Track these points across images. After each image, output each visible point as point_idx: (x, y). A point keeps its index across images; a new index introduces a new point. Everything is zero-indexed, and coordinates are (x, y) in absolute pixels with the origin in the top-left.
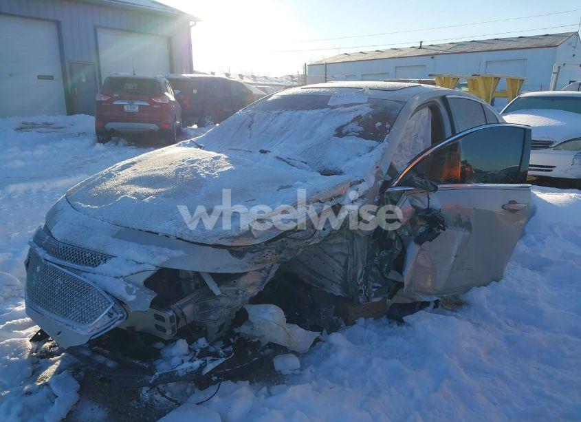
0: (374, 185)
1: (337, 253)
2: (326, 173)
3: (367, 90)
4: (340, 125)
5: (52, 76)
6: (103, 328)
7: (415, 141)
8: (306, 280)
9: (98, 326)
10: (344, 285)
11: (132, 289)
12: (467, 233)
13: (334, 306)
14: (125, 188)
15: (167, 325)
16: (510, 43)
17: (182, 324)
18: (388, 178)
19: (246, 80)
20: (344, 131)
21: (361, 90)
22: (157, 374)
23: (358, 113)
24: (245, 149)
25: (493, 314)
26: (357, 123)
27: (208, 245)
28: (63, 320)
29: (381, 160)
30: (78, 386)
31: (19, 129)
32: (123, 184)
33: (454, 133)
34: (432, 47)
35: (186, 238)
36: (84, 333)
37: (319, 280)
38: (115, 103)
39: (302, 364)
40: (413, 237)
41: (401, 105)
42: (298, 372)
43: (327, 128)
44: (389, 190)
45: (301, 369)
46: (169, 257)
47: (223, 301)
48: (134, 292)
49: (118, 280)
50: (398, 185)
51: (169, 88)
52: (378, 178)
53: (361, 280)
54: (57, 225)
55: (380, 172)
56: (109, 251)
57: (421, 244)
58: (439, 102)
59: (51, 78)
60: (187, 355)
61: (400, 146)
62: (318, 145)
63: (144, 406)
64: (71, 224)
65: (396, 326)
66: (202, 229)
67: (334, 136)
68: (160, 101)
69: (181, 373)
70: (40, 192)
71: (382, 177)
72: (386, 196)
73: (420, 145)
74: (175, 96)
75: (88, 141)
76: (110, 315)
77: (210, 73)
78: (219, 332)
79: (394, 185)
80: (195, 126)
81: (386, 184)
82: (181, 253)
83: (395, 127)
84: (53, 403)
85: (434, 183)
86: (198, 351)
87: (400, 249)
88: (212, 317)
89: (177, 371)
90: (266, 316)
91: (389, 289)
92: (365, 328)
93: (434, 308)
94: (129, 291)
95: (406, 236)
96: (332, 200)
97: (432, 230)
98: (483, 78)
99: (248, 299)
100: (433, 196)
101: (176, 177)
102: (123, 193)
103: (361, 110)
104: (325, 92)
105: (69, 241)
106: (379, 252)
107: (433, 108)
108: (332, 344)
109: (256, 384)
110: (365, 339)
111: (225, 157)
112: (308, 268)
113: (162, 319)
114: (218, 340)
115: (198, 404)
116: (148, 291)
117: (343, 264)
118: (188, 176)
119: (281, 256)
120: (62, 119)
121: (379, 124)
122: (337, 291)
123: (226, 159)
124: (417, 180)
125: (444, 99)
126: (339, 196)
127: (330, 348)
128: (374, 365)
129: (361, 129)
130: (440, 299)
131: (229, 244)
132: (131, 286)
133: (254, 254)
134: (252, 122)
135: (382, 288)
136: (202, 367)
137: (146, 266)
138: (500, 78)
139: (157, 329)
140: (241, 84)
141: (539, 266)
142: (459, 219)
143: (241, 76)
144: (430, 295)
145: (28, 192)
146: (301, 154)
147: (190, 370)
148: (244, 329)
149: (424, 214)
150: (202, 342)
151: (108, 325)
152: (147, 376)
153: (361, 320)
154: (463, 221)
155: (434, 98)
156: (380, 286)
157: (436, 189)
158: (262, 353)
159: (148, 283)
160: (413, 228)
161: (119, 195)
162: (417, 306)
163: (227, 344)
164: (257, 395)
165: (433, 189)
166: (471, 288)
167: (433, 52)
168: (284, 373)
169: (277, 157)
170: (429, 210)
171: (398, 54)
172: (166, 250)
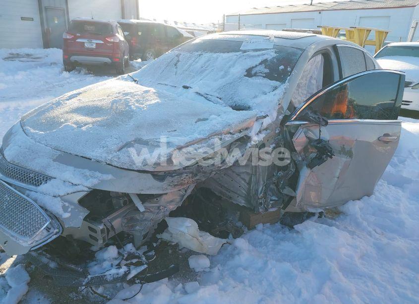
0: (276, 120)
1: (243, 173)
2: (237, 108)
3: (273, 38)
4: (250, 67)
5: (32, 18)
6: (41, 241)
7: (310, 81)
8: (217, 193)
9: (36, 239)
10: (248, 198)
11: (68, 207)
12: (349, 159)
13: (239, 213)
14: (69, 116)
15: (99, 236)
16: (378, 3)
17: (112, 234)
18: (288, 113)
19: (179, 25)
20: (253, 72)
21: (269, 37)
22: (89, 277)
23: (265, 57)
24: (171, 84)
25: (365, 224)
26: (263, 66)
27: (134, 170)
28: (9, 231)
29: (283, 98)
30: (28, 279)
31: (6, 59)
32: (67, 113)
33: (341, 78)
34: (320, 5)
35: (115, 164)
36: (25, 244)
37: (227, 193)
38: (79, 40)
39: (211, 263)
40: (305, 162)
41: (301, 52)
42: (208, 270)
43: (238, 69)
44: (288, 124)
45: (211, 267)
46: (99, 180)
47: (146, 215)
48: (70, 209)
49: (56, 199)
50: (296, 120)
51: (120, 30)
52: (279, 113)
53: (261, 195)
54: (9, 147)
55: (282, 108)
56: (50, 173)
57: (311, 169)
58: (330, 49)
59: (32, 19)
60: (116, 259)
61: (299, 86)
62: (231, 83)
63: (81, 297)
64: (20, 147)
65: (287, 232)
66: (129, 157)
67: (245, 76)
68: (112, 40)
69: (109, 278)
70: (16, 109)
71: (283, 112)
72: (285, 129)
73: (314, 85)
74: (125, 37)
75: (57, 70)
76: (48, 229)
77: (152, 20)
78: (143, 239)
79: (293, 119)
80: (139, 60)
81: (286, 118)
82: (110, 177)
83: (295, 71)
84: (7, 293)
85: (325, 118)
86: (126, 255)
87: (293, 170)
88: (137, 228)
89: (105, 276)
90: (182, 229)
91: (283, 200)
92: (263, 232)
93: (318, 217)
94: (65, 209)
95: (299, 161)
96: (241, 132)
97: (322, 158)
98: (358, 30)
99: (168, 213)
100: (323, 129)
101: (111, 108)
102: (66, 121)
103: (267, 54)
104: (238, 38)
105: (16, 162)
106: (276, 172)
107: (326, 55)
108: (236, 247)
109: (174, 279)
110: (263, 242)
111: (154, 91)
112: (220, 184)
113: (94, 231)
114: (143, 245)
115: (124, 300)
116: (81, 208)
117: (247, 181)
118: (121, 107)
119: (197, 178)
120: (40, 52)
121: (282, 67)
122: (242, 202)
123: (154, 93)
124: (311, 115)
125: (335, 47)
126: (247, 129)
127: (234, 250)
128: (270, 266)
129: (267, 71)
130: (323, 211)
131: (152, 170)
132: (67, 204)
133: (173, 178)
134: (178, 61)
135: (278, 200)
136: (126, 274)
137: (80, 188)
138: (370, 31)
139: (91, 238)
140: (175, 29)
141: (400, 183)
142: (343, 148)
143: (176, 23)
144: (315, 207)
145: (7, 109)
146: (216, 91)
147: (117, 276)
148: (165, 236)
149: (315, 144)
150: (130, 247)
151: (46, 239)
152: (81, 278)
153: (260, 226)
154: (346, 150)
155: (327, 46)
156: (277, 199)
157: (327, 124)
158: (180, 252)
159: (82, 202)
160: (305, 155)
161: (62, 123)
162: (305, 215)
163: (150, 248)
164: (173, 291)
165: (324, 123)
166: (347, 202)
167: (321, 9)
168: (197, 270)
169: (197, 93)
170: (320, 141)
171: (294, 9)
172: (98, 174)
